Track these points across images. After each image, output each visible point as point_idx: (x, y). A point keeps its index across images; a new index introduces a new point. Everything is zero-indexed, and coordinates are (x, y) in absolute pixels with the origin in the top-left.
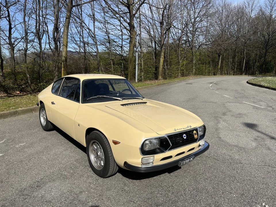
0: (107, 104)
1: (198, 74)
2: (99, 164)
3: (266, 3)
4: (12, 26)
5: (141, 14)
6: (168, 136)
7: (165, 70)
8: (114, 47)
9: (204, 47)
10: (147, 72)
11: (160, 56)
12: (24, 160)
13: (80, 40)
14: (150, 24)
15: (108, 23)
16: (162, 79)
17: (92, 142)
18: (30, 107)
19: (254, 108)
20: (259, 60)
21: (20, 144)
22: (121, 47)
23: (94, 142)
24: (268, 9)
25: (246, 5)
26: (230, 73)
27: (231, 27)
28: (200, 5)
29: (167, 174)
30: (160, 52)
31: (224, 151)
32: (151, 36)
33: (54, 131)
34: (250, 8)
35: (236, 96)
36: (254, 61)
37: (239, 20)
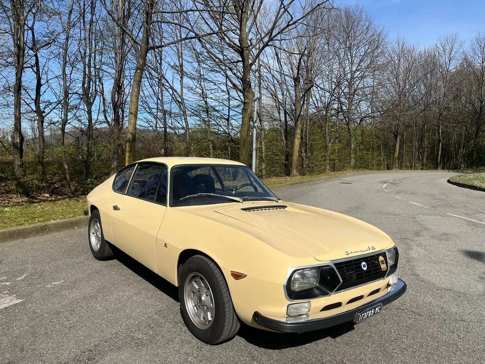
0: (216, 207)
1: (359, 168)
2: (202, 319)
3: (474, 47)
4: (42, 82)
5: (261, 65)
6: (335, 265)
7: (303, 159)
8: (214, 120)
9: (368, 120)
10: (271, 163)
11: (294, 135)
12: (62, 310)
13: (158, 107)
14: (276, 82)
15: (205, 79)
16: (298, 174)
17: (191, 275)
18: (70, 219)
19: (468, 225)
20: (466, 143)
21: (55, 283)
22: (228, 120)
23: (194, 277)
24: (477, 58)
25: (440, 51)
26: (415, 166)
27: (415, 88)
28: (360, 51)
29: (329, 338)
30: (294, 128)
31: (429, 299)
32: (278, 101)
33: (114, 260)
34: (446, 56)
35: (433, 205)
36: (457, 146)
37: (429, 76)
